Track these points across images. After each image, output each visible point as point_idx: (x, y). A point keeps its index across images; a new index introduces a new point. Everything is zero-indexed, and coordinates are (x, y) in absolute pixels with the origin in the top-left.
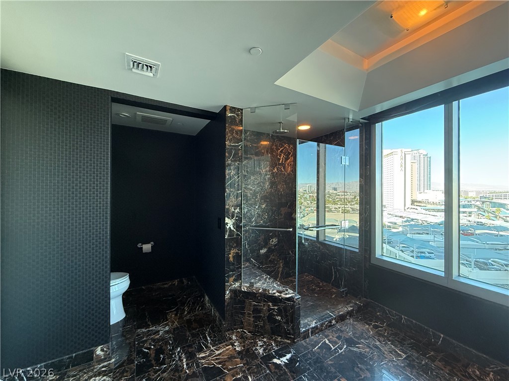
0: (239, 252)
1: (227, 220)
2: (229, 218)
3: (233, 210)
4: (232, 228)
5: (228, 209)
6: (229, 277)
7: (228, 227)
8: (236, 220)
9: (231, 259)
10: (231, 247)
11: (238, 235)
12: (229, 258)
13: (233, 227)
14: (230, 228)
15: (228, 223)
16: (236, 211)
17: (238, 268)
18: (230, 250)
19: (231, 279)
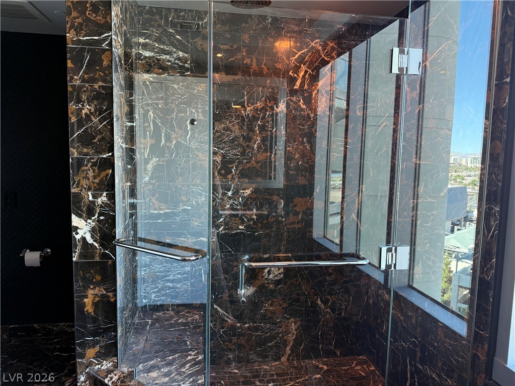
0: (111, 294)
1: (76, 221)
2: (80, 216)
3: (91, 198)
4: (90, 240)
5: (77, 195)
6: (84, 345)
7: (78, 237)
8: (99, 221)
9: (89, 308)
10: (87, 283)
11: (104, 256)
12: (84, 305)
13: (92, 237)
14: (84, 239)
15: (77, 228)
16: (99, 201)
17: (106, 330)
18: (86, 288)
19: (91, 352)
